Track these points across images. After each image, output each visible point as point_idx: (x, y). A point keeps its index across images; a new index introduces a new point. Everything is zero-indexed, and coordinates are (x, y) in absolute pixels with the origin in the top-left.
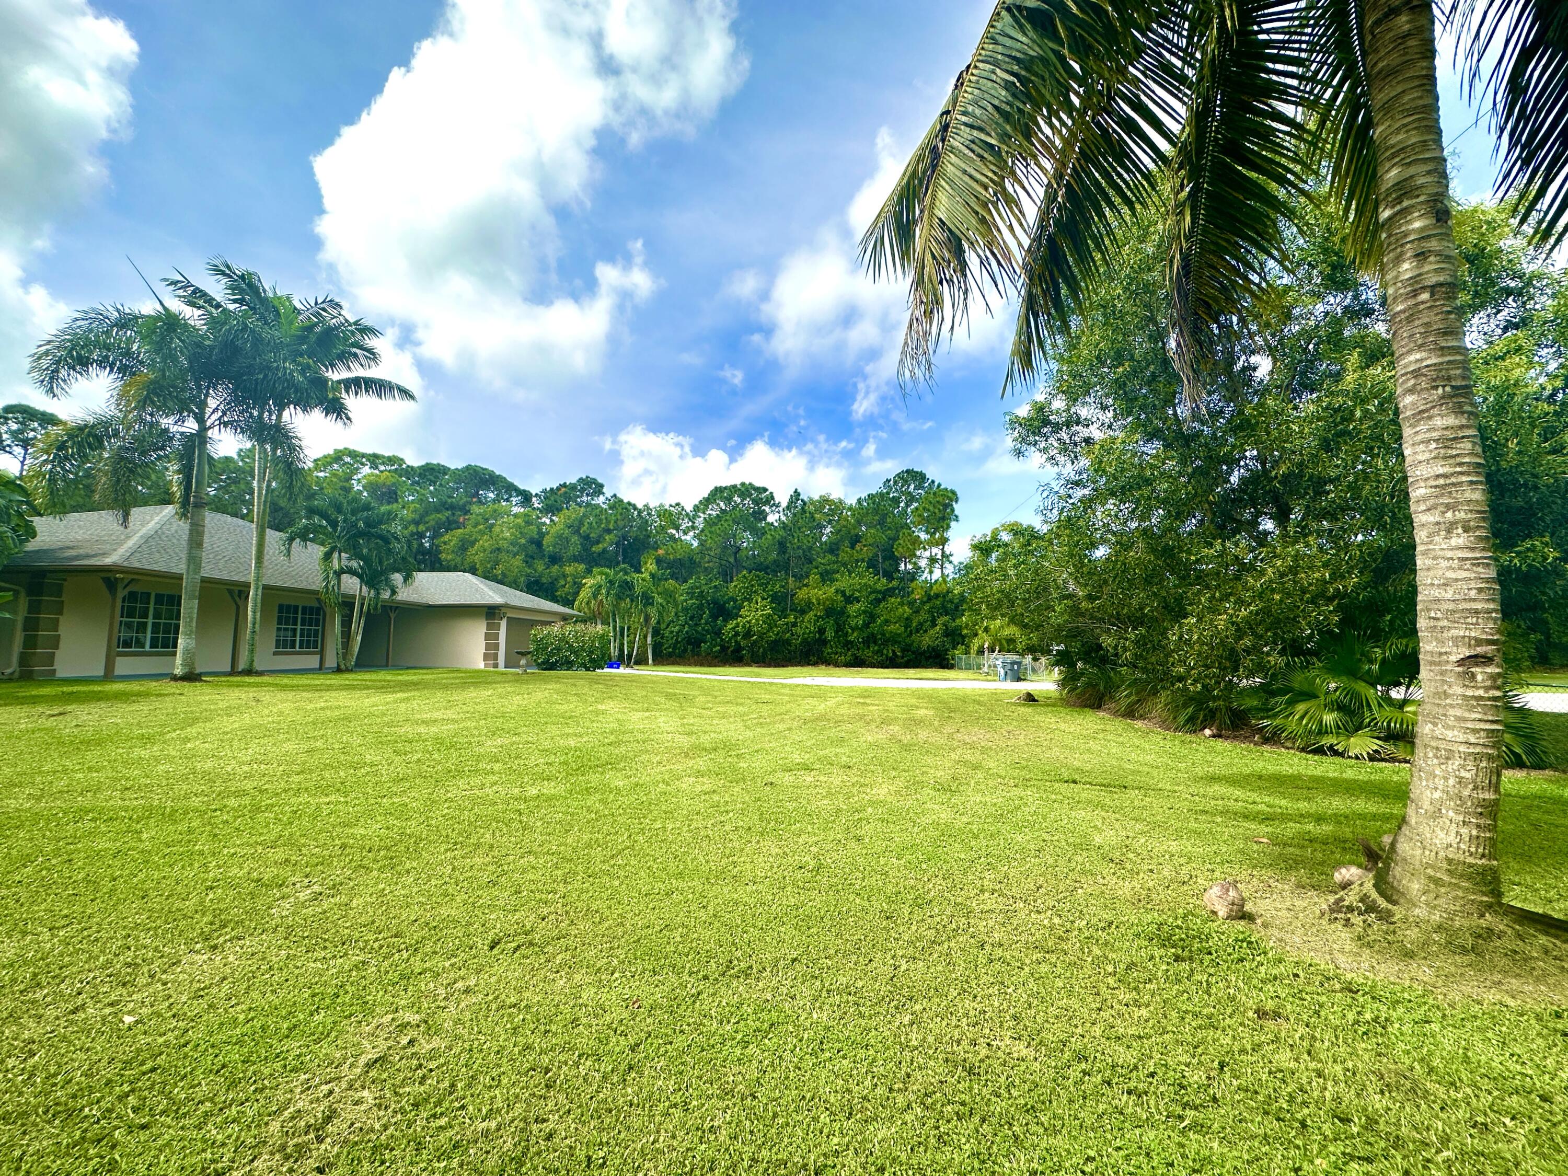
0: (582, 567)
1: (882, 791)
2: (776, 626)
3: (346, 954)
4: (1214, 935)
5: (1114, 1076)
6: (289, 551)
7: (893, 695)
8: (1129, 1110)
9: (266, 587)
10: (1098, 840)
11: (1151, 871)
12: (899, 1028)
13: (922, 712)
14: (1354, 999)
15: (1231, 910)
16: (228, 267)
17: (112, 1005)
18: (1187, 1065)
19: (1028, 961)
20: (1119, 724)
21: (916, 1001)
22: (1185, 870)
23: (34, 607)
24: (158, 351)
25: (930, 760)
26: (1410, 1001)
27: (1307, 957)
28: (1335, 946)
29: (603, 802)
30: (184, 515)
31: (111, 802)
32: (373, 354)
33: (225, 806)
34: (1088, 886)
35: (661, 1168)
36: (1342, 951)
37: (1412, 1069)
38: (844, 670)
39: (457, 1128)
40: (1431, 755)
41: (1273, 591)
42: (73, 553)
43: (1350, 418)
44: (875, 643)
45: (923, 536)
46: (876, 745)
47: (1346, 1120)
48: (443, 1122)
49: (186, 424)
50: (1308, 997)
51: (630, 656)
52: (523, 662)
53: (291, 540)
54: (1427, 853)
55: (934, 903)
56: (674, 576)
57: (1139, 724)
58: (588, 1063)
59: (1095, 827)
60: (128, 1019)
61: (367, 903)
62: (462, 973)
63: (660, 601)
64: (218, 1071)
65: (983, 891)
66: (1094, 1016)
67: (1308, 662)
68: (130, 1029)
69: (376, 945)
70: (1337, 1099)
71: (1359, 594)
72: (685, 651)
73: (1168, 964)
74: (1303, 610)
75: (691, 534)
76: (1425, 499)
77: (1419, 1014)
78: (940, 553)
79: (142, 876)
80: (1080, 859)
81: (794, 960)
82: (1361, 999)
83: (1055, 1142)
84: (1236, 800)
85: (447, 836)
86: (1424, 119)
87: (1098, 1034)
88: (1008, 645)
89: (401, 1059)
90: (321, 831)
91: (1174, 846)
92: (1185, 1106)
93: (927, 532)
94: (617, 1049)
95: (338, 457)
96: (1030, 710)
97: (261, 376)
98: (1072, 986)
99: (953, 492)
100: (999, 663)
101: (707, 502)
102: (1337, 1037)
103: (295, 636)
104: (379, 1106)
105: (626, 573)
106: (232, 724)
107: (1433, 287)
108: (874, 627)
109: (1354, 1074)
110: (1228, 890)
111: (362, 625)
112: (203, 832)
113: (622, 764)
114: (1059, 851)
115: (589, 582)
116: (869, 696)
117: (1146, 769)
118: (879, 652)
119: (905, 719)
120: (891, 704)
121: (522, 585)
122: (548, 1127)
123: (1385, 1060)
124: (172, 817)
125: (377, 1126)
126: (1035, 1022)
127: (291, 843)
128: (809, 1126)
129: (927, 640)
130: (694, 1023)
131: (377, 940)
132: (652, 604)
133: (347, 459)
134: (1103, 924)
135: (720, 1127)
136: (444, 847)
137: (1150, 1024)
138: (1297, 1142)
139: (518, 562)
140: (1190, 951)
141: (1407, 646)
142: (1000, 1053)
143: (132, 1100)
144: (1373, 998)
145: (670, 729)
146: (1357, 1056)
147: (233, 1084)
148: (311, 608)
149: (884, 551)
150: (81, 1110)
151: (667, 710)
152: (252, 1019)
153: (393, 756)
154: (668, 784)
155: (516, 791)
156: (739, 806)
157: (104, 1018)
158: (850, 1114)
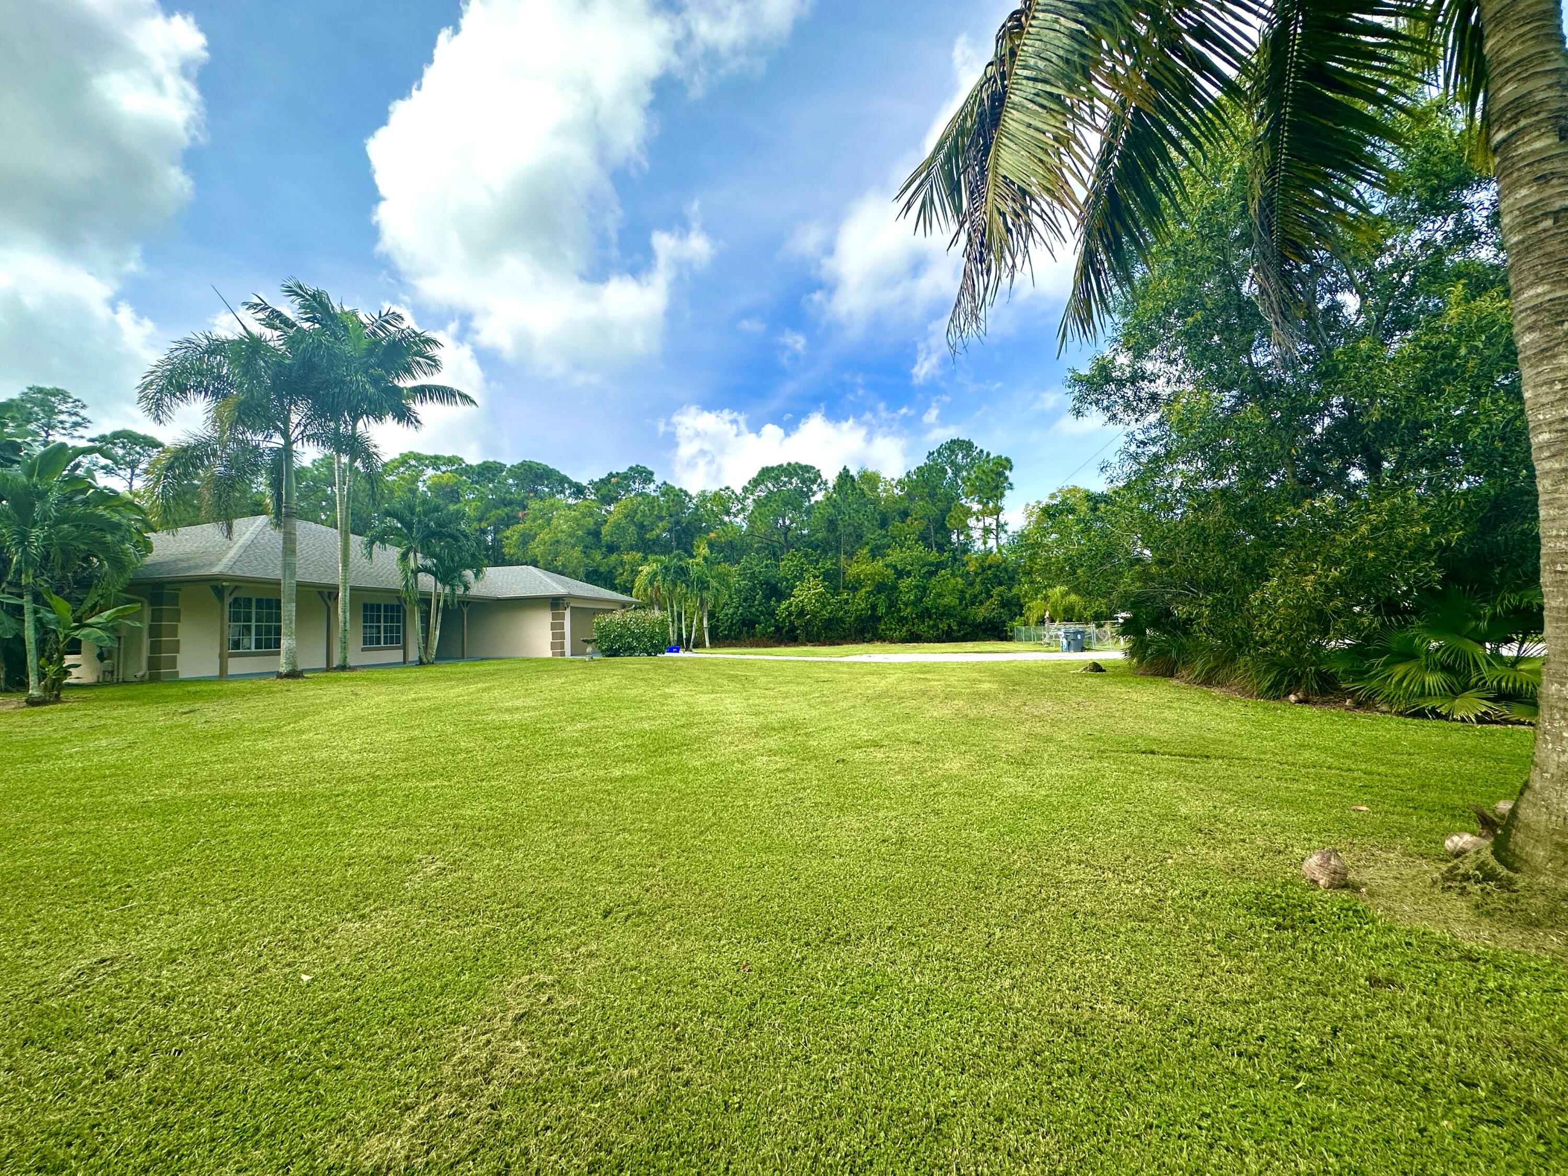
0: (639, 555)
1: (954, 766)
2: (829, 604)
3: (477, 923)
4: (1316, 903)
5: (1222, 1039)
6: (371, 554)
7: (954, 669)
8: (1241, 1071)
9: (353, 589)
10: (1184, 810)
11: (1244, 841)
12: (1000, 991)
13: (985, 686)
14: (1474, 967)
15: (1333, 879)
16: (300, 287)
17: (289, 965)
18: (1299, 1030)
19: (1123, 930)
20: (1194, 693)
21: (1015, 966)
22: (1280, 839)
23: (156, 616)
24: (245, 374)
25: (999, 734)
26: (1537, 970)
27: (1420, 925)
28: (1450, 915)
29: (686, 782)
30: (277, 525)
31: (249, 790)
32: (435, 361)
33: (347, 792)
34: (1176, 857)
35: (793, 1112)
36: (1457, 920)
37: (1542, 1037)
38: (899, 647)
39: (603, 1076)
40: (1558, 716)
41: (1366, 548)
42: (185, 564)
43: (1452, 355)
44: (930, 617)
45: (976, 507)
46: (941, 721)
47: (1472, 1085)
48: (590, 1069)
49: (273, 440)
50: (1423, 965)
51: (688, 640)
52: (589, 649)
53: (372, 543)
54: (1554, 818)
55: (1021, 873)
56: (726, 558)
57: (1216, 692)
58: (711, 1020)
59: (1180, 797)
60: (306, 978)
61: (486, 877)
62: (583, 938)
63: (715, 584)
64: (390, 1023)
65: (1068, 862)
66: (1196, 982)
67: (1406, 621)
68: (308, 986)
69: (502, 914)
70: (1463, 1065)
71: (1463, 547)
72: (741, 632)
73: (1269, 932)
74: (1400, 567)
75: (741, 516)
76: (1549, 444)
77: (1548, 983)
78: (995, 523)
79: (288, 854)
80: (1167, 829)
81: (890, 928)
82: (1483, 968)
83: (1169, 1098)
84: (1329, 768)
85: (546, 816)
86: (1543, 26)
87: (1201, 999)
88: (1069, 615)
89: (544, 1014)
90: (433, 813)
91: (1265, 815)
92: (1299, 1068)
93: (979, 502)
94: (736, 1008)
95: (404, 460)
96: (1098, 680)
97: (337, 390)
98: (1170, 953)
99: (1008, 460)
100: (1061, 633)
101: (756, 482)
102: (1458, 1005)
103: (379, 632)
104: (533, 1054)
105: (680, 559)
106: (336, 715)
107: (1556, 213)
108: (928, 601)
109: (1478, 1040)
110: (1329, 859)
111: (439, 620)
112: (331, 815)
113: (697, 746)
114: (1144, 823)
115: (646, 569)
116: (929, 672)
117: (1227, 738)
118: (935, 626)
119: (969, 694)
120: (952, 679)
121: (582, 575)
122: (685, 1075)
123: (1512, 1027)
124: (302, 802)
125: (534, 1071)
126: (1136, 987)
127: (408, 823)
128: (925, 1079)
129: (982, 612)
130: (803, 985)
131: (501, 910)
132: (708, 588)
133: (413, 462)
134: (1197, 894)
135: (841, 1079)
136: (545, 826)
137: (1256, 989)
138: (1421, 1104)
139: (577, 553)
140: (1293, 920)
141: (1521, 601)
142: (1104, 1016)
143: (324, 1046)
144: (1496, 967)
145: (737, 710)
146: (1481, 1023)
147: (404, 1033)
148: (392, 606)
149: (937, 522)
150: (285, 1052)
151: (730, 691)
152: (409, 979)
153: (485, 742)
154: (743, 764)
155: (601, 773)
156: (815, 782)
157: (285, 976)
158: (963, 1069)
